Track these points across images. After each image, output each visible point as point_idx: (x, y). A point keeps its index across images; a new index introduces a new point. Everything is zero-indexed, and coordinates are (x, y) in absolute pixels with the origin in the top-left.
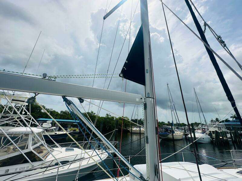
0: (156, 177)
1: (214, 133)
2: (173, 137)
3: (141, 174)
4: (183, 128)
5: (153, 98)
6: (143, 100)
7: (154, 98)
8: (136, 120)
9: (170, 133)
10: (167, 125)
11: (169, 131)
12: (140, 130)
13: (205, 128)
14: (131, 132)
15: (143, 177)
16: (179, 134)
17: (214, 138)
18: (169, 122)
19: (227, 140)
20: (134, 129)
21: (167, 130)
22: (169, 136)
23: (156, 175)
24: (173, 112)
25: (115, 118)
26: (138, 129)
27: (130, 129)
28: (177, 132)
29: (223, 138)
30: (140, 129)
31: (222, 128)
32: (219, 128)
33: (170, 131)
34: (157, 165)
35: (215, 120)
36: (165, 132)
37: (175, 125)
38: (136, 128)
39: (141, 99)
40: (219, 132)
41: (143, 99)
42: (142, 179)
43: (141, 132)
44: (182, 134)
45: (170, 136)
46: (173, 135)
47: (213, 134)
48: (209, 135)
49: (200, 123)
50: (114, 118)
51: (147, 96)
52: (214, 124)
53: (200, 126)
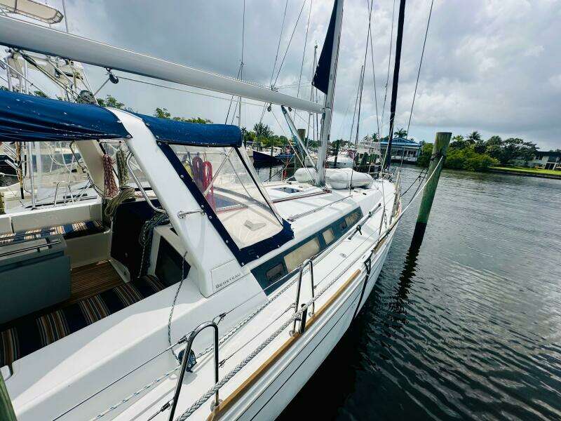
1: (361, 157)
31: (376, 149)
32: (371, 150)
35: (371, 137)
40: (369, 154)
48: (354, 160)
52: (366, 143)
53: (346, 147)
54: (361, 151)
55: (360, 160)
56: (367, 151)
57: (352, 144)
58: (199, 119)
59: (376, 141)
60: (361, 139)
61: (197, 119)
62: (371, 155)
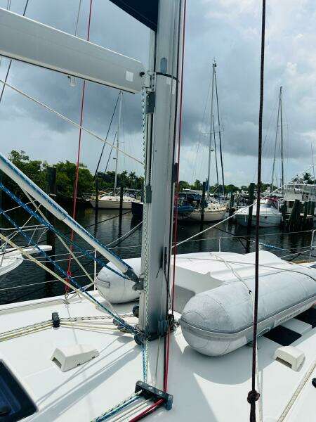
0: (162, 272)
1: (290, 207)
2: (202, 215)
3: (129, 267)
4: (229, 196)
5: (177, 79)
6: (146, 81)
7: (180, 79)
8: (112, 175)
9: (197, 207)
10: (193, 188)
11: (195, 202)
12: (122, 200)
13: (277, 195)
14: (97, 205)
15: (133, 273)
16: (216, 207)
17: (287, 217)
18: (198, 182)
19: (312, 219)
20: (105, 198)
21: (190, 199)
22: (193, 213)
23: (161, 266)
24: (213, 153)
25: (44, 165)
26: (116, 198)
27: (91, 199)
28: (215, 205)
29: (305, 215)
30: (122, 197)
31: (312, 194)
32: (305, 196)
33: (198, 201)
34: (166, 248)
35: (302, 177)
36: (186, 203)
37: (212, 188)
38: (109, 197)
39: (142, 74)
40: (303, 202)
41: (147, 77)
42: (130, 276)
43: (124, 207)
44: (224, 209)
45: (196, 213)
46: (202, 211)
47: (288, 209)
48: (280, 210)
49: (269, 185)
50: (41, 166)
51: (159, 70)
52: (297, 187)
53: (268, 192)
54: (290, 198)
55: (290, 210)
56: (299, 197)
57: (275, 188)
58: (68, 162)
59: (310, 182)
60: (288, 181)
61: (65, 163)
62: (306, 203)
